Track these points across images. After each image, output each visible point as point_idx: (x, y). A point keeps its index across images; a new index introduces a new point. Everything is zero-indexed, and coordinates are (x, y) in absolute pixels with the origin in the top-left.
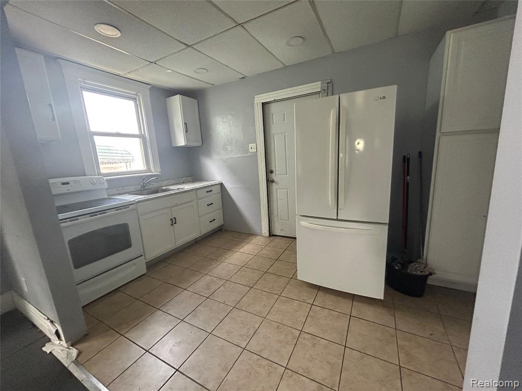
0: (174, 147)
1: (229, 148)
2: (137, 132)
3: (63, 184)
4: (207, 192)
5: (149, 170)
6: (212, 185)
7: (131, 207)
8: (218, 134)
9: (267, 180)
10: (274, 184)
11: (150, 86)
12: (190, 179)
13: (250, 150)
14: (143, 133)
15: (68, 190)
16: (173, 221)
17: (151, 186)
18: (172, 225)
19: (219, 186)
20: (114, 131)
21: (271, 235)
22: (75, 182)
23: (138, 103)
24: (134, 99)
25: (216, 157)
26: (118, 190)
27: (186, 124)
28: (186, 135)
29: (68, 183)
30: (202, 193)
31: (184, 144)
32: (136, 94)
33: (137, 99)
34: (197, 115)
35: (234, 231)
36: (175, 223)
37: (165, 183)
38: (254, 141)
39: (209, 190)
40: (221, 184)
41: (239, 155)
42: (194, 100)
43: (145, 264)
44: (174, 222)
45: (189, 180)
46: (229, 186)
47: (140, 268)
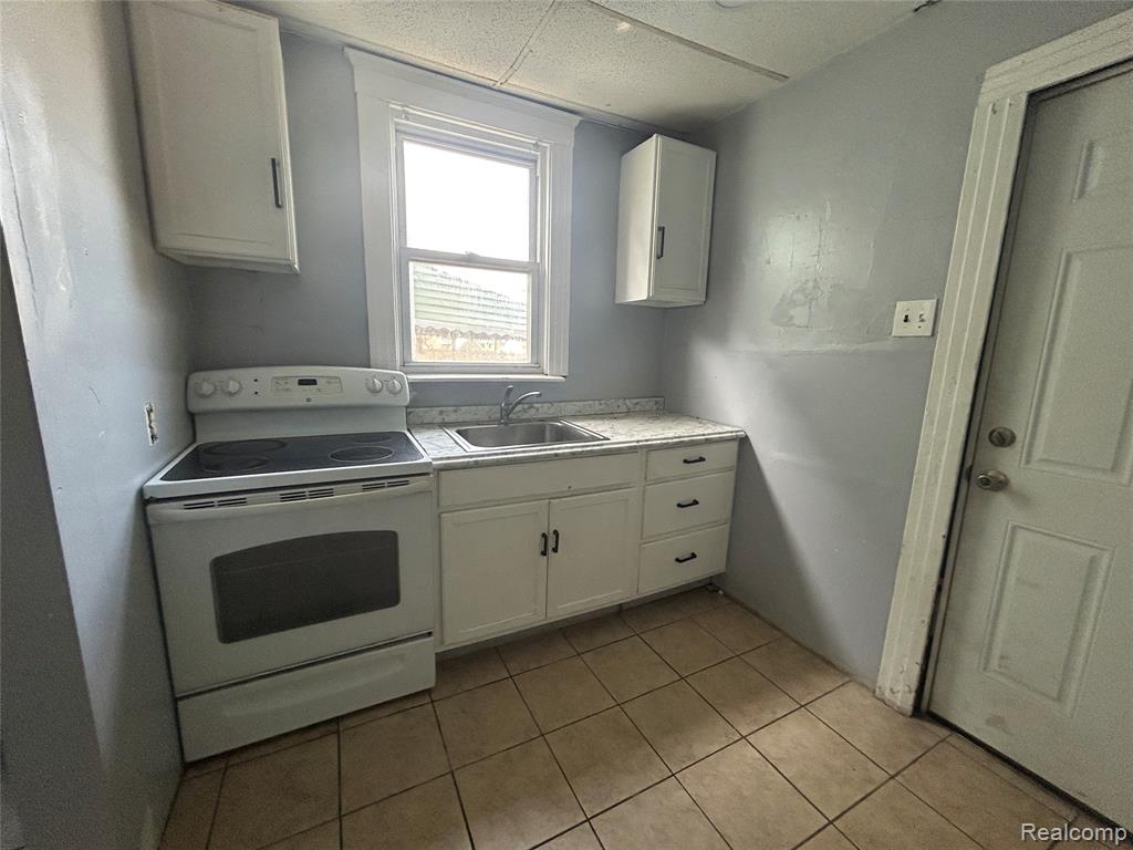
0: (620, 305)
1: (800, 315)
2: (522, 255)
3: (302, 382)
4: (685, 461)
5: (537, 366)
6: (708, 441)
7: (416, 483)
8: (769, 262)
9: (965, 473)
10: (1001, 499)
11: (578, 119)
12: (651, 404)
13: (899, 329)
14: (538, 261)
15: (308, 400)
16: (549, 544)
17: (533, 411)
18: (544, 553)
19: (734, 446)
20: (461, 250)
21: (924, 710)
22: (330, 379)
23: (538, 174)
24: (531, 161)
25: (741, 343)
26: (441, 413)
27: (661, 230)
28: (656, 264)
29: (313, 382)
30: (670, 465)
31: (645, 298)
32: (536, 145)
33: (539, 163)
34: (706, 209)
35: (756, 614)
36: (555, 550)
37: (571, 408)
38: (933, 286)
39: (692, 454)
40: (744, 442)
41: (840, 347)
42: (705, 151)
43: (434, 656)
44: (551, 544)
45: (647, 408)
46: (772, 456)
47: (415, 669)
